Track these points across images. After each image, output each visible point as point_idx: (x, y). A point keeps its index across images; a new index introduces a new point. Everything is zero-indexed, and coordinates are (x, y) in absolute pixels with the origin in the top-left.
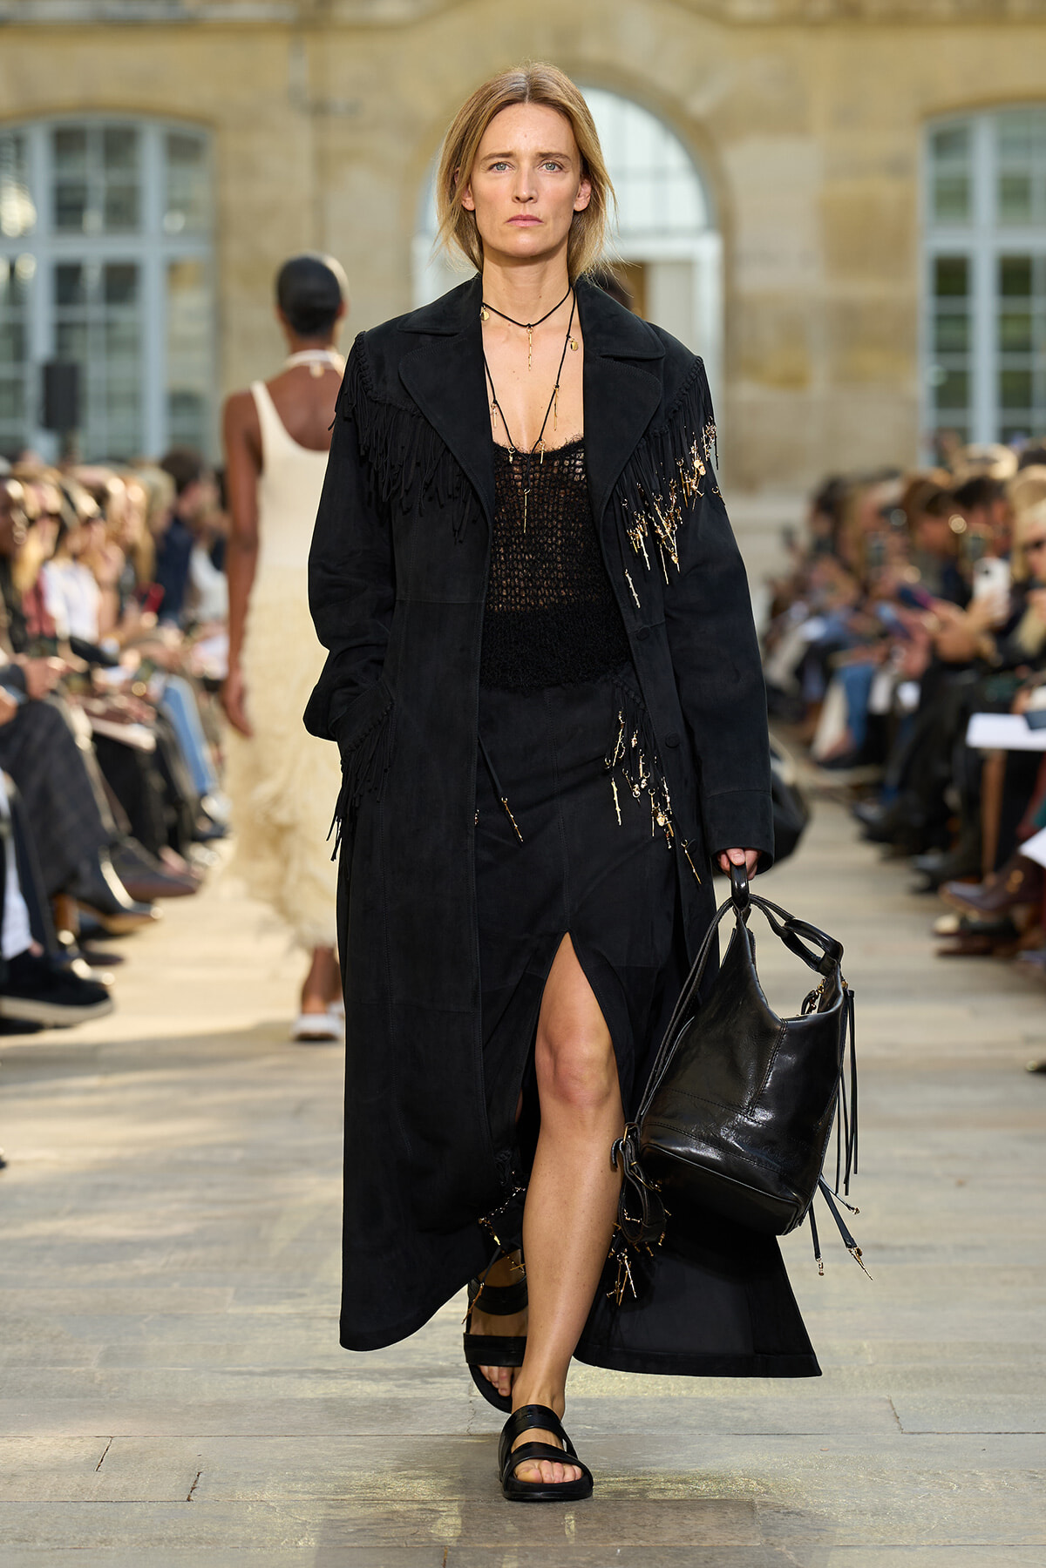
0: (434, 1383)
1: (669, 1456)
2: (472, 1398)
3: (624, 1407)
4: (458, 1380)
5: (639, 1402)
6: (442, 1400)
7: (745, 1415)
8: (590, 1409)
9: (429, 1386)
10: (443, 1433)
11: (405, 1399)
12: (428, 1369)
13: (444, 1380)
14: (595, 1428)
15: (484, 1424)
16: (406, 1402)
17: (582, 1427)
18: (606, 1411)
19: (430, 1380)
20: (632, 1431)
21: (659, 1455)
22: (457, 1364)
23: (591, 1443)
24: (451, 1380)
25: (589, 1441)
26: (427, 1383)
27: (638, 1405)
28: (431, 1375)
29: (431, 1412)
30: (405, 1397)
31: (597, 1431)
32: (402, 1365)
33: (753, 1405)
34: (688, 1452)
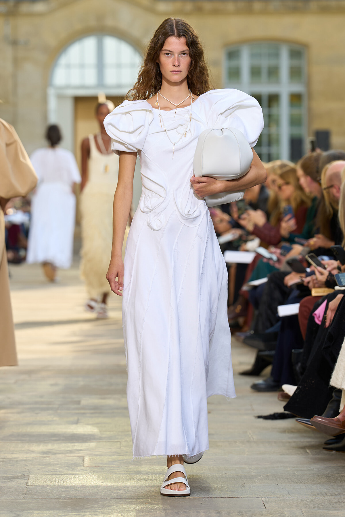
0: (15, 481)
1: (92, 506)
2: (27, 486)
3: (79, 489)
4: (23, 480)
5: (85, 487)
6: (16, 487)
7: (121, 492)
8: (67, 490)
9: (13, 482)
10: (15, 498)
11: (3, 487)
12: (13, 476)
13: (18, 480)
14: (68, 496)
15: (30, 495)
16: (4, 487)
17: (64, 496)
18: (73, 491)
19: (13, 480)
20: (80, 497)
21: (89, 505)
22: (24, 475)
23: (66, 501)
24: (21, 480)
25: (65, 501)
26: (12, 481)
27: (84, 488)
28: (14, 478)
29: (12, 491)
30: (4, 486)
31: (69, 497)
32: (5, 475)
33: (124, 488)
34: (99, 504)
